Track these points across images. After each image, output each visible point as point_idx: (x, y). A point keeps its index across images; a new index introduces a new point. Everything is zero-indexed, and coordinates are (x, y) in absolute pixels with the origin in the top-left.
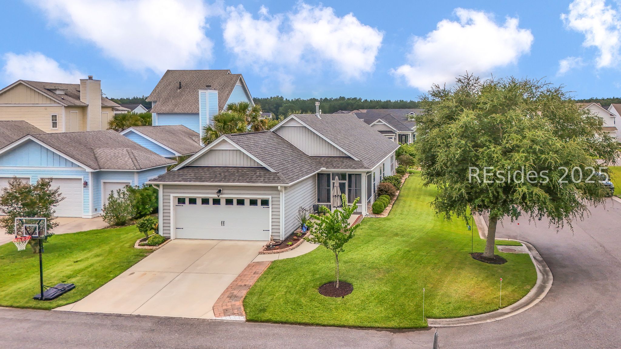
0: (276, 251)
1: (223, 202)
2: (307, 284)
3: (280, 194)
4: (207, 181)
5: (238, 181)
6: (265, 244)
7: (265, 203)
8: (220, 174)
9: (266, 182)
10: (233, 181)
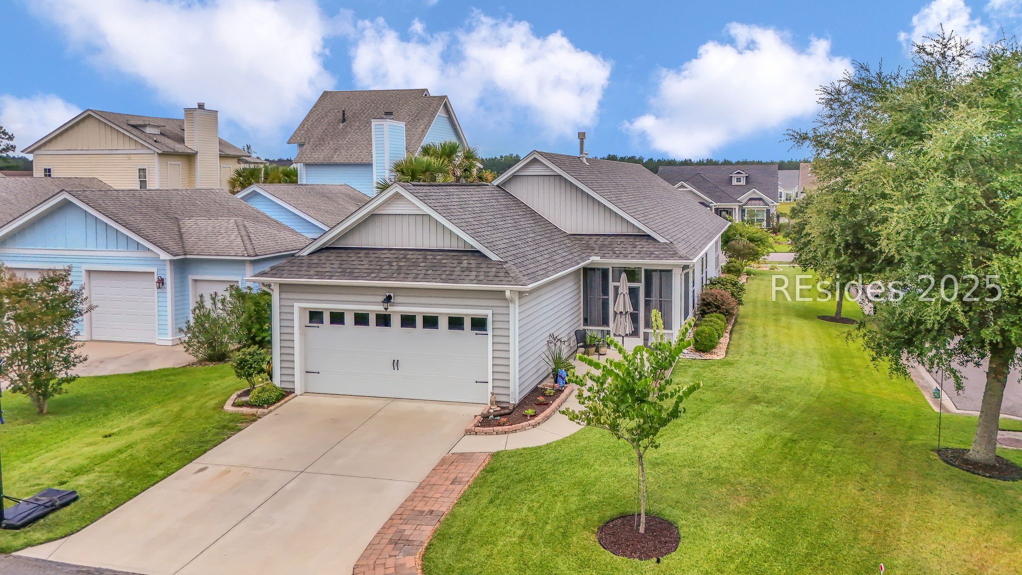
0: (500, 428)
1: (396, 321)
2: (569, 516)
3: (509, 307)
4: (363, 278)
5: (425, 278)
6: (479, 410)
7: (479, 324)
8: (390, 265)
9: (480, 282)
10: (415, 279)
